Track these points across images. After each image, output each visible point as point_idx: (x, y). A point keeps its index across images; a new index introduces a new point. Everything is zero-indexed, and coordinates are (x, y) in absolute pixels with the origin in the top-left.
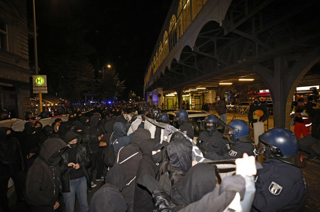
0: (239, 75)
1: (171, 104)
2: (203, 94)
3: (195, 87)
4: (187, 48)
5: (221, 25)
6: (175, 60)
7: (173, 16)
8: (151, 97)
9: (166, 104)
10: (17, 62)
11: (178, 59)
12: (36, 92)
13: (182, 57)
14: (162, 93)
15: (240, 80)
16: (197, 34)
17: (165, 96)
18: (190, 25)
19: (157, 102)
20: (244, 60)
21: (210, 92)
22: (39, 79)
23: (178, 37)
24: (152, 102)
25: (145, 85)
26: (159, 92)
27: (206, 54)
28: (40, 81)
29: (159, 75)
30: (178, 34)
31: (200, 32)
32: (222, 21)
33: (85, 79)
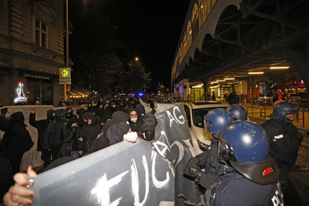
0: (269, 63)
1: (197, 96)
2: (233, 85)
3: (222, 78)
4: (208, 36)
5: (238, 8)
6: (197, 49)
7: (196, 5)
8: (178, 89)
9: (192, 96)
10: (54, 58)
11: (200, 48)
12: (62, 83)
13: (204, 46)
14: (187, 84)
15: (271, 68)
16: (217, 20)
17: (191, 87)
18: (210, 12)
19: (183, 94)
20: (270, 45)
21: (241, 82)
22: (64, 71)
23: (200, 25)
24: (179, 94)
25: (172, 77)
26: (185, 84)
27: (229, 42)
28: (66, 73)
29: (184, 66)
30: (200, 22)
31: (220, 19)
32: (240, 4)
33: (113, 72)
